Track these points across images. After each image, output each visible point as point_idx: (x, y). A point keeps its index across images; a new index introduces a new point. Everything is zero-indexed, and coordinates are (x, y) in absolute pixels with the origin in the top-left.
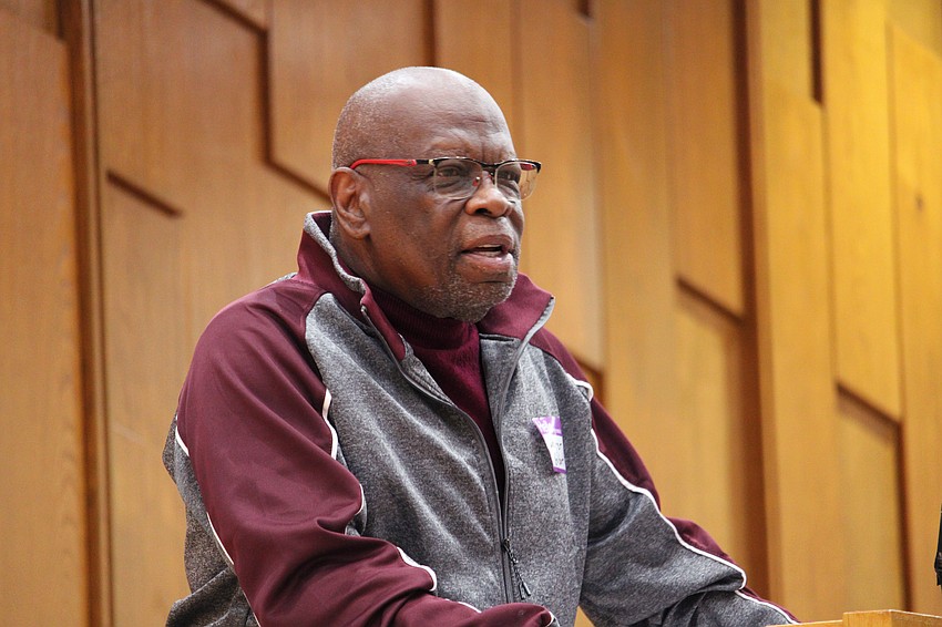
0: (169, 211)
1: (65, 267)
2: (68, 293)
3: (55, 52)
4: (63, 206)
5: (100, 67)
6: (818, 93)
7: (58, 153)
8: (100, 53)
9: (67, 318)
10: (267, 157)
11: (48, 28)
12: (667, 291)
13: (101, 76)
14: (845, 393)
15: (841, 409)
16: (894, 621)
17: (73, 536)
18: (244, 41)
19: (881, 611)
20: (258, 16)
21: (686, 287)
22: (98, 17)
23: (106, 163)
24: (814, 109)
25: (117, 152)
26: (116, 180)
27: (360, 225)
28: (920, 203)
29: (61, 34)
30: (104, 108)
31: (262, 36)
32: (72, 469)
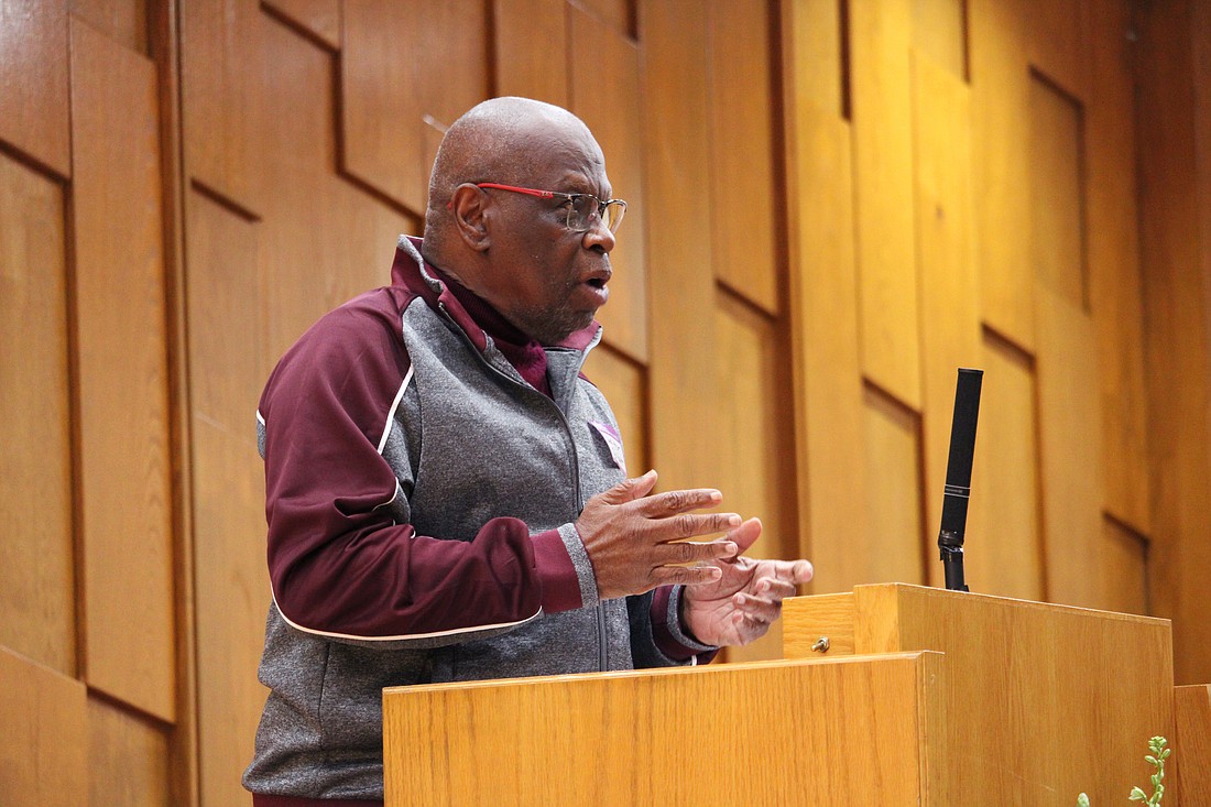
0: (249, 217)
1: (153, 267)
2: (156, 290)
3: (145, 69)
4: (150, 211)
5: (185, 83)
6: (847, 111)
7: (146, 163)
8: (185, 71)
9: (155, 313)
10: (340, 168)
11: (138, 49)
12: (708, 290)
13: (186, 93)
14: (869, 385)
15: (868, 402)
16: (900, 592)
17: (159, 515)
18: (318, 59)
19: (888, 584)
20: (331, 37)
21: (723, 287)
22: (184, 39)
23: (189, 173)
24: (843, 126)
25: (201, 162)
26: (199, 187)
27: (481, 239)
28: (940, 213)
29: (150, 54)
30: (189, 122)
31: (335, 56)
32: (158, 452)
